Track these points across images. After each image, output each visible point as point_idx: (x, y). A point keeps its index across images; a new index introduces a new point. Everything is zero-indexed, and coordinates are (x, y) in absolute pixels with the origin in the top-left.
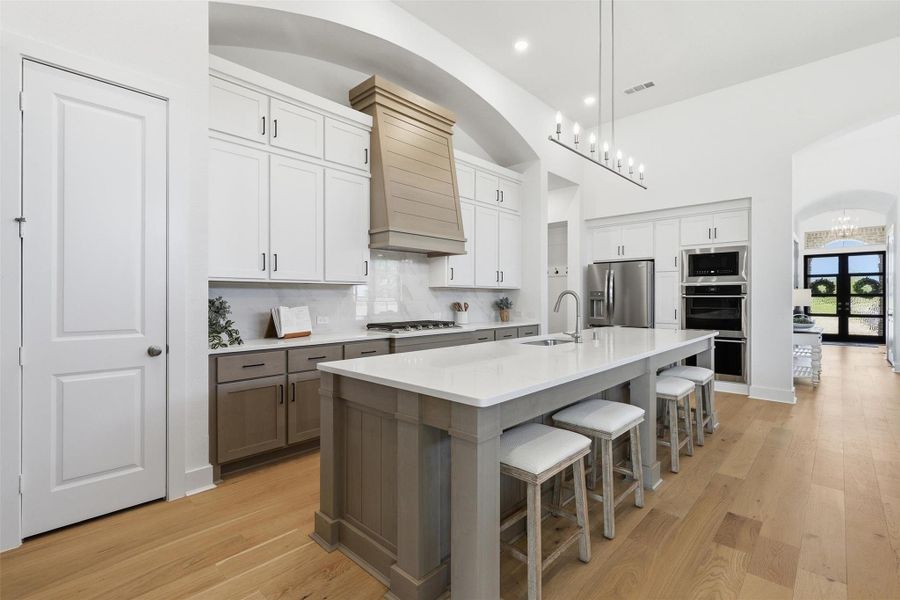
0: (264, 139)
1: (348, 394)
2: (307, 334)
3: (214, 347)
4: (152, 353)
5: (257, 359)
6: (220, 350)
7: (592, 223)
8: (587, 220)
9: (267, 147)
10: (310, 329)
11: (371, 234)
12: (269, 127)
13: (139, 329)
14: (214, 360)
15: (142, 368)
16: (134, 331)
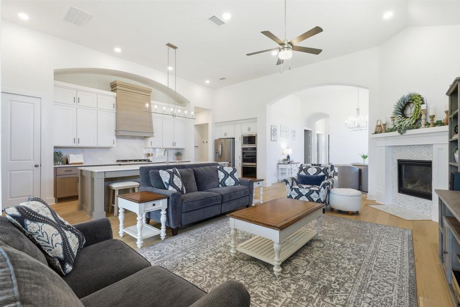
0: (75, 103)
1: (84, 174)
2: (82, 163)
3: (55, 165)
4: (36, 166)
5: (69, 169)
6: (57, 166)
7: (217, 124)
8: (216, 123)
9: (76, 106)
10: (83, 162)
11: (116, 131)
12: (77, 100)
13: (32, 159)
14: (56, 169)
15: (33, 170)
16: (30, 160)
